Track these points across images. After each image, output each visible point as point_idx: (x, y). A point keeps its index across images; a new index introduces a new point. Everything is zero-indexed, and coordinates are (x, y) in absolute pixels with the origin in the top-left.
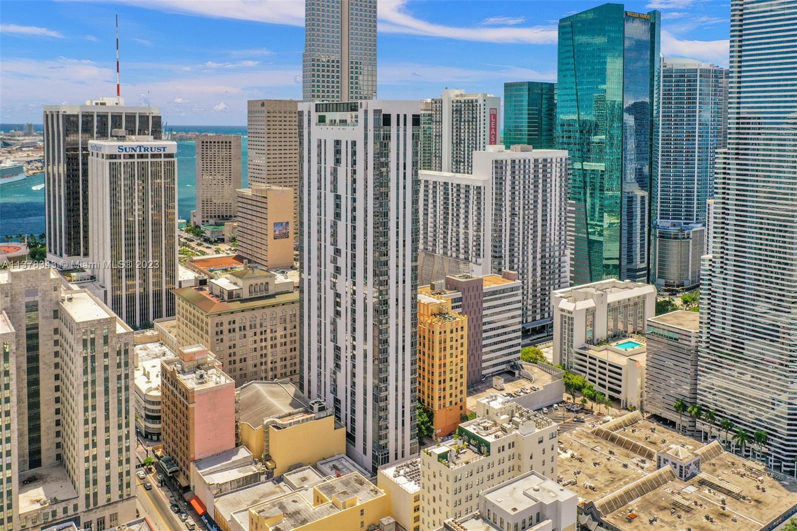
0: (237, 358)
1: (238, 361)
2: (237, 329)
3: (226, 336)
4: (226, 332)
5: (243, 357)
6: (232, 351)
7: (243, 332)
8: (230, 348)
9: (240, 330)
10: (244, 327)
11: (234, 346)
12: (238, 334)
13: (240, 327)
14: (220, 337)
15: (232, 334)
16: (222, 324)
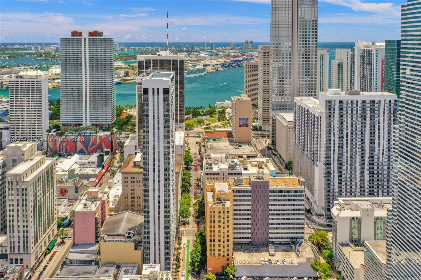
0: (136, 196)
1: (136, 197)
2: (136, 182)
3: (129, 184)
4: (130, 182)
5: (139, 196)
6: (132, 192)
7: (138, 184)
8: (132, 190)
9: (137, 182)
10: (140, 181)
11: (134, 190)
12: (136, 184)
13: (137, 181)
14: (126, 184)
15: (133, 184)
16: (127, 178)
